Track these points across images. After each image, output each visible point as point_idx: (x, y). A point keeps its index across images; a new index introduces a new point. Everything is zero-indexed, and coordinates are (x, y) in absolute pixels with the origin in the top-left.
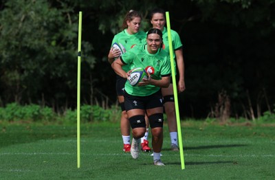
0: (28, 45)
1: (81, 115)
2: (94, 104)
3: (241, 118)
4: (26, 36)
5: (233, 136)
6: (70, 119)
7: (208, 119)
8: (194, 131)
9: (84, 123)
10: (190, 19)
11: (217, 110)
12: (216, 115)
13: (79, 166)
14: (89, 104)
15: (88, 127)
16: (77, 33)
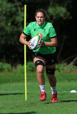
1: (27, 68)
13: (26, 99)
15: (32, 75)
16: (24, 18)
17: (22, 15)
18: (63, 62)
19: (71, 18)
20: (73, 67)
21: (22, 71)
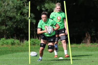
0: (8, 15)
1: (30, 43)
2: (36, 38)
3: (95, 43)
4: (8, 11)
5: (92, 50)
6: (26, 44)
7: (82, 44)
8: (76, 49)
9: (32, 46)
10: (74, 4)
11: (85, 40)
12: (85, 42)
13: (30, 63)
14: (34, 38)
15: (33, 48)
16: (28, 10)
21: (27, 44)
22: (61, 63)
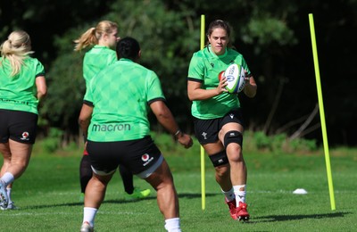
8: (347, 162)
10: (342, 22)
17: (197, 36)
18: (279, 131)
19: (296, 41)
20: (300, 143)
22: (300, 208)
